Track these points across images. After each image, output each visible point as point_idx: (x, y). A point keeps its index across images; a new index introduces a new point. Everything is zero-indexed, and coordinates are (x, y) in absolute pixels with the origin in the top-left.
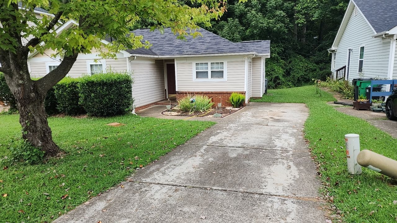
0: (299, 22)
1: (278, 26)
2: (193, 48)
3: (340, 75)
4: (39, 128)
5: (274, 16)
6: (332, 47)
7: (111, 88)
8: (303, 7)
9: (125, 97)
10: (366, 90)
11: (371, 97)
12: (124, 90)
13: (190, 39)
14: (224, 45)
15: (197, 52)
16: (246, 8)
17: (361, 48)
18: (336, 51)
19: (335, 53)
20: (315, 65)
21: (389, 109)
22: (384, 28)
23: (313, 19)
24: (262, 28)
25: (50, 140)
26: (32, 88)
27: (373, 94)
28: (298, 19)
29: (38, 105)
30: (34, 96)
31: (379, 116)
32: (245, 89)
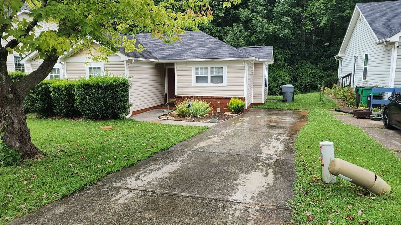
0: (307, 28)
1: (285, 32)
2: (194, 53)
3: (345, 83)
4: (17, 130)
5: (281, 22)
6: (339, 54)
7: (106, 91)
8: (310, 13)
9: (121, 100)
10: (367, 97)
11: (371, 105)
12: (120, 94)
13: (191, 44)
14: (224, 50)
15: (197, 57)
16: (251, 13)
17: (365, 55)
18: (343, 58)
19: (342, 60)
20: (323, 71)
21: (386, 117)
22: (387, 35)
23: (321, 25)
24: (268, 34)
25: (28, 141)
26: (10, 89)
27: (374, 102)
28: (306, 24)
29: (16, 106)
30: (12, 97)
31: (378, 125)
32: (245, 95)
